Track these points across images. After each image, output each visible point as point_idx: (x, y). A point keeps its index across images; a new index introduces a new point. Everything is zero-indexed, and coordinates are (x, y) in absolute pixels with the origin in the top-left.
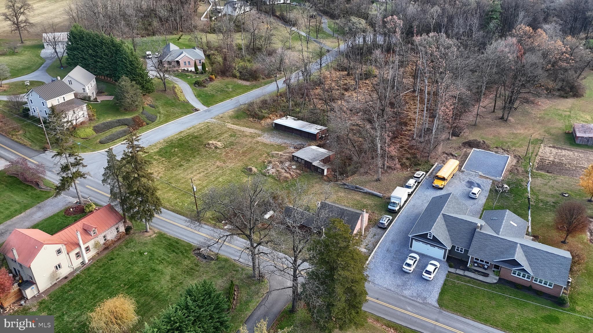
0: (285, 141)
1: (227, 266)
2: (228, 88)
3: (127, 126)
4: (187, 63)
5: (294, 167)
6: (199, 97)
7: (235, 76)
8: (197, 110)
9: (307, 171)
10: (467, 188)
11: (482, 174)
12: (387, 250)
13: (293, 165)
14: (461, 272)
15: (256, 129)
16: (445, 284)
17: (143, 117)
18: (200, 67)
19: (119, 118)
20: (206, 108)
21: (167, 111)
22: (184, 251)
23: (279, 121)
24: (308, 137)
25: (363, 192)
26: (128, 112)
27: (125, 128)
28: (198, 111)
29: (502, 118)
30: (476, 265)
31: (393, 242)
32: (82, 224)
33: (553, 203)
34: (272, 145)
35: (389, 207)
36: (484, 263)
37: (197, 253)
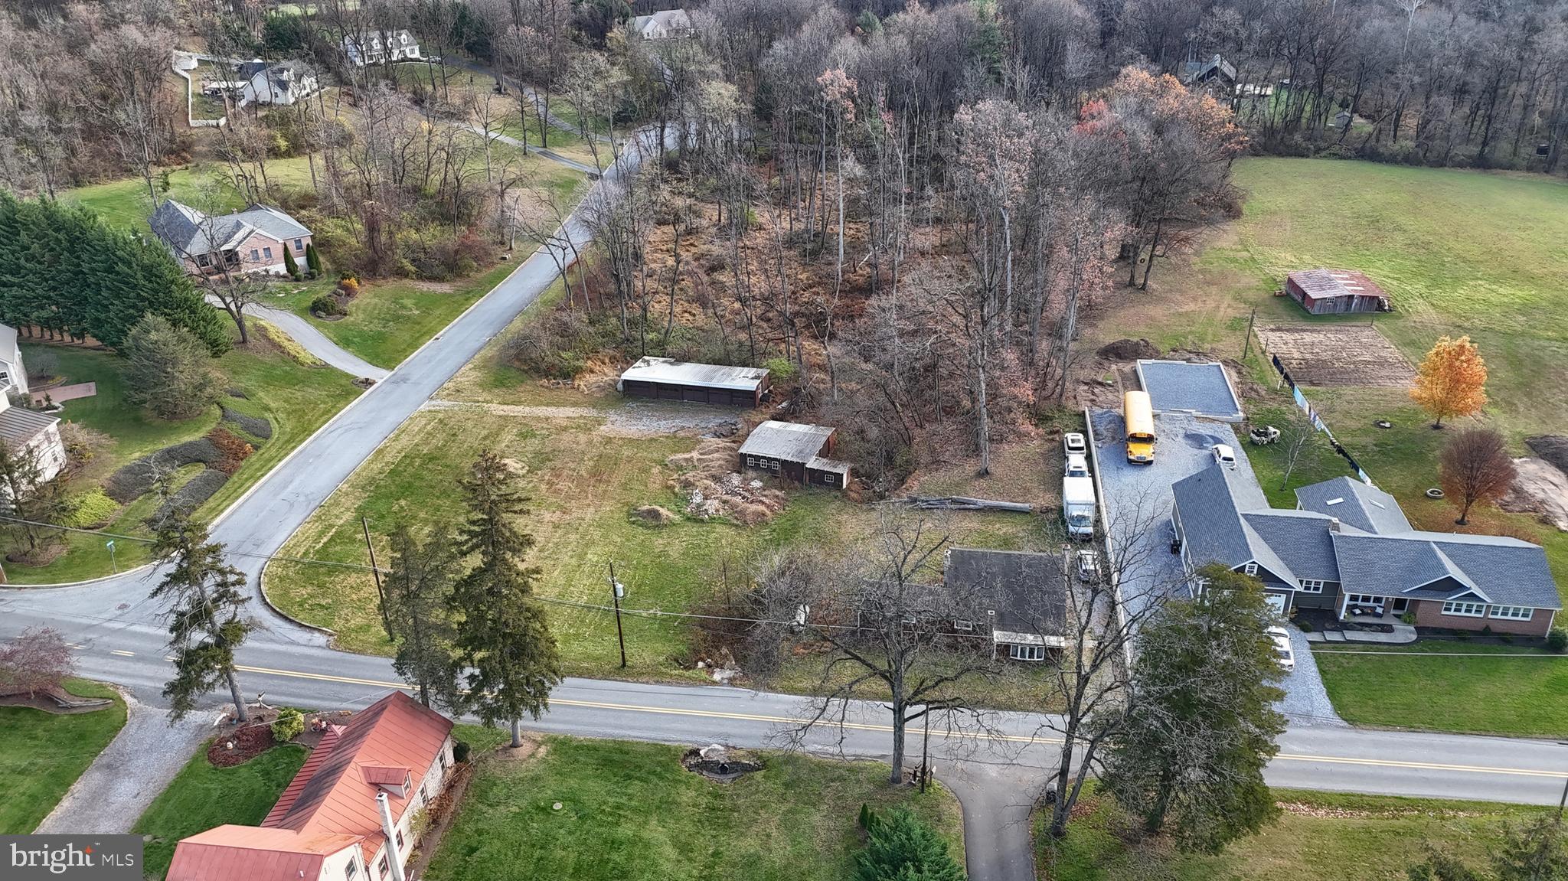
1: (804, 774)
2: (403, 307)
3: (202, 465)
4: (261, 253)
5: (759, 484)
6: (348, 346)
7: (402, 273)
8: (368, 383)
10: (1196, 451)
11: (1199, 414)
13: (753, 480)
14: (1335, 636)
15: (575, 404)
16: (1323, 673)
17: (234, 431)
18: (300, 261)
19: (166, 444)
20: (386, 374)
21: (287, 402)
22: (659, 769)
23: (635, 374)
24: (731, 403)
25: (977, 510)
26: (176, 423)
27: (198, 471)
28: (370, 384)
29: (1131, 284)
30: (1358, 611)
32: (359, 769)
33: (1376, 445)
34: (652, 440)
35: (1073, 530)
36: (1371, 604)
37: (697, 765)
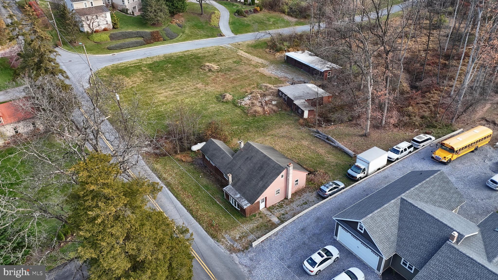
0: (288, 76)
2: (269, 21)
3: (143, 39)
5: (274, 103)
6: (232, 25)
7: (283, 12)
9: (285, 110)
10: (488, 172)
12: (302, 230)
13: (275, 100)
15: (266, 59)
17: (163, 33)
19: (139, 30)
20: (233, 35)
21: (191, 32)
23: (293, 55)
25: (334, 147)
27: (140, 39)
28: (222, 36)
31: (318, 219)
34: (270, 77)
35: (350, 171)
